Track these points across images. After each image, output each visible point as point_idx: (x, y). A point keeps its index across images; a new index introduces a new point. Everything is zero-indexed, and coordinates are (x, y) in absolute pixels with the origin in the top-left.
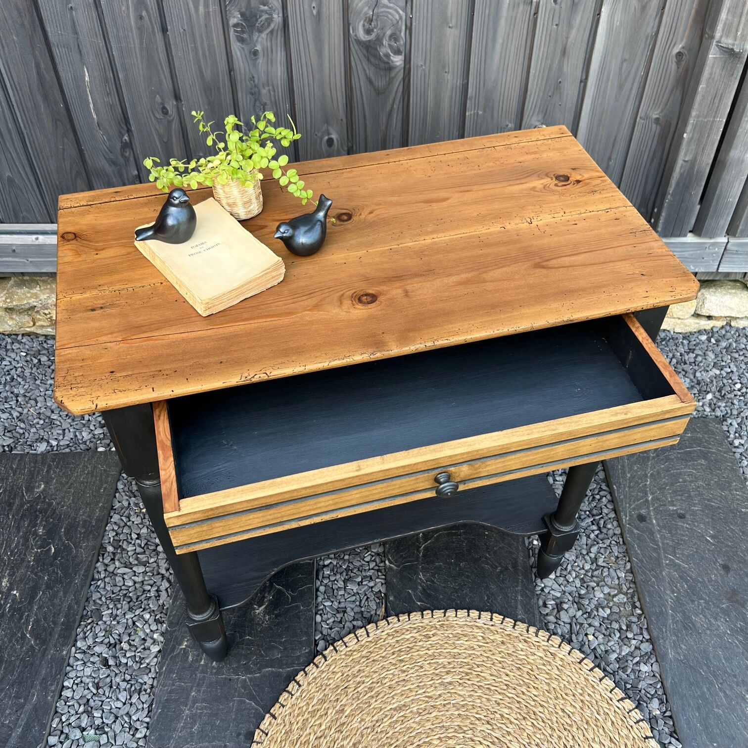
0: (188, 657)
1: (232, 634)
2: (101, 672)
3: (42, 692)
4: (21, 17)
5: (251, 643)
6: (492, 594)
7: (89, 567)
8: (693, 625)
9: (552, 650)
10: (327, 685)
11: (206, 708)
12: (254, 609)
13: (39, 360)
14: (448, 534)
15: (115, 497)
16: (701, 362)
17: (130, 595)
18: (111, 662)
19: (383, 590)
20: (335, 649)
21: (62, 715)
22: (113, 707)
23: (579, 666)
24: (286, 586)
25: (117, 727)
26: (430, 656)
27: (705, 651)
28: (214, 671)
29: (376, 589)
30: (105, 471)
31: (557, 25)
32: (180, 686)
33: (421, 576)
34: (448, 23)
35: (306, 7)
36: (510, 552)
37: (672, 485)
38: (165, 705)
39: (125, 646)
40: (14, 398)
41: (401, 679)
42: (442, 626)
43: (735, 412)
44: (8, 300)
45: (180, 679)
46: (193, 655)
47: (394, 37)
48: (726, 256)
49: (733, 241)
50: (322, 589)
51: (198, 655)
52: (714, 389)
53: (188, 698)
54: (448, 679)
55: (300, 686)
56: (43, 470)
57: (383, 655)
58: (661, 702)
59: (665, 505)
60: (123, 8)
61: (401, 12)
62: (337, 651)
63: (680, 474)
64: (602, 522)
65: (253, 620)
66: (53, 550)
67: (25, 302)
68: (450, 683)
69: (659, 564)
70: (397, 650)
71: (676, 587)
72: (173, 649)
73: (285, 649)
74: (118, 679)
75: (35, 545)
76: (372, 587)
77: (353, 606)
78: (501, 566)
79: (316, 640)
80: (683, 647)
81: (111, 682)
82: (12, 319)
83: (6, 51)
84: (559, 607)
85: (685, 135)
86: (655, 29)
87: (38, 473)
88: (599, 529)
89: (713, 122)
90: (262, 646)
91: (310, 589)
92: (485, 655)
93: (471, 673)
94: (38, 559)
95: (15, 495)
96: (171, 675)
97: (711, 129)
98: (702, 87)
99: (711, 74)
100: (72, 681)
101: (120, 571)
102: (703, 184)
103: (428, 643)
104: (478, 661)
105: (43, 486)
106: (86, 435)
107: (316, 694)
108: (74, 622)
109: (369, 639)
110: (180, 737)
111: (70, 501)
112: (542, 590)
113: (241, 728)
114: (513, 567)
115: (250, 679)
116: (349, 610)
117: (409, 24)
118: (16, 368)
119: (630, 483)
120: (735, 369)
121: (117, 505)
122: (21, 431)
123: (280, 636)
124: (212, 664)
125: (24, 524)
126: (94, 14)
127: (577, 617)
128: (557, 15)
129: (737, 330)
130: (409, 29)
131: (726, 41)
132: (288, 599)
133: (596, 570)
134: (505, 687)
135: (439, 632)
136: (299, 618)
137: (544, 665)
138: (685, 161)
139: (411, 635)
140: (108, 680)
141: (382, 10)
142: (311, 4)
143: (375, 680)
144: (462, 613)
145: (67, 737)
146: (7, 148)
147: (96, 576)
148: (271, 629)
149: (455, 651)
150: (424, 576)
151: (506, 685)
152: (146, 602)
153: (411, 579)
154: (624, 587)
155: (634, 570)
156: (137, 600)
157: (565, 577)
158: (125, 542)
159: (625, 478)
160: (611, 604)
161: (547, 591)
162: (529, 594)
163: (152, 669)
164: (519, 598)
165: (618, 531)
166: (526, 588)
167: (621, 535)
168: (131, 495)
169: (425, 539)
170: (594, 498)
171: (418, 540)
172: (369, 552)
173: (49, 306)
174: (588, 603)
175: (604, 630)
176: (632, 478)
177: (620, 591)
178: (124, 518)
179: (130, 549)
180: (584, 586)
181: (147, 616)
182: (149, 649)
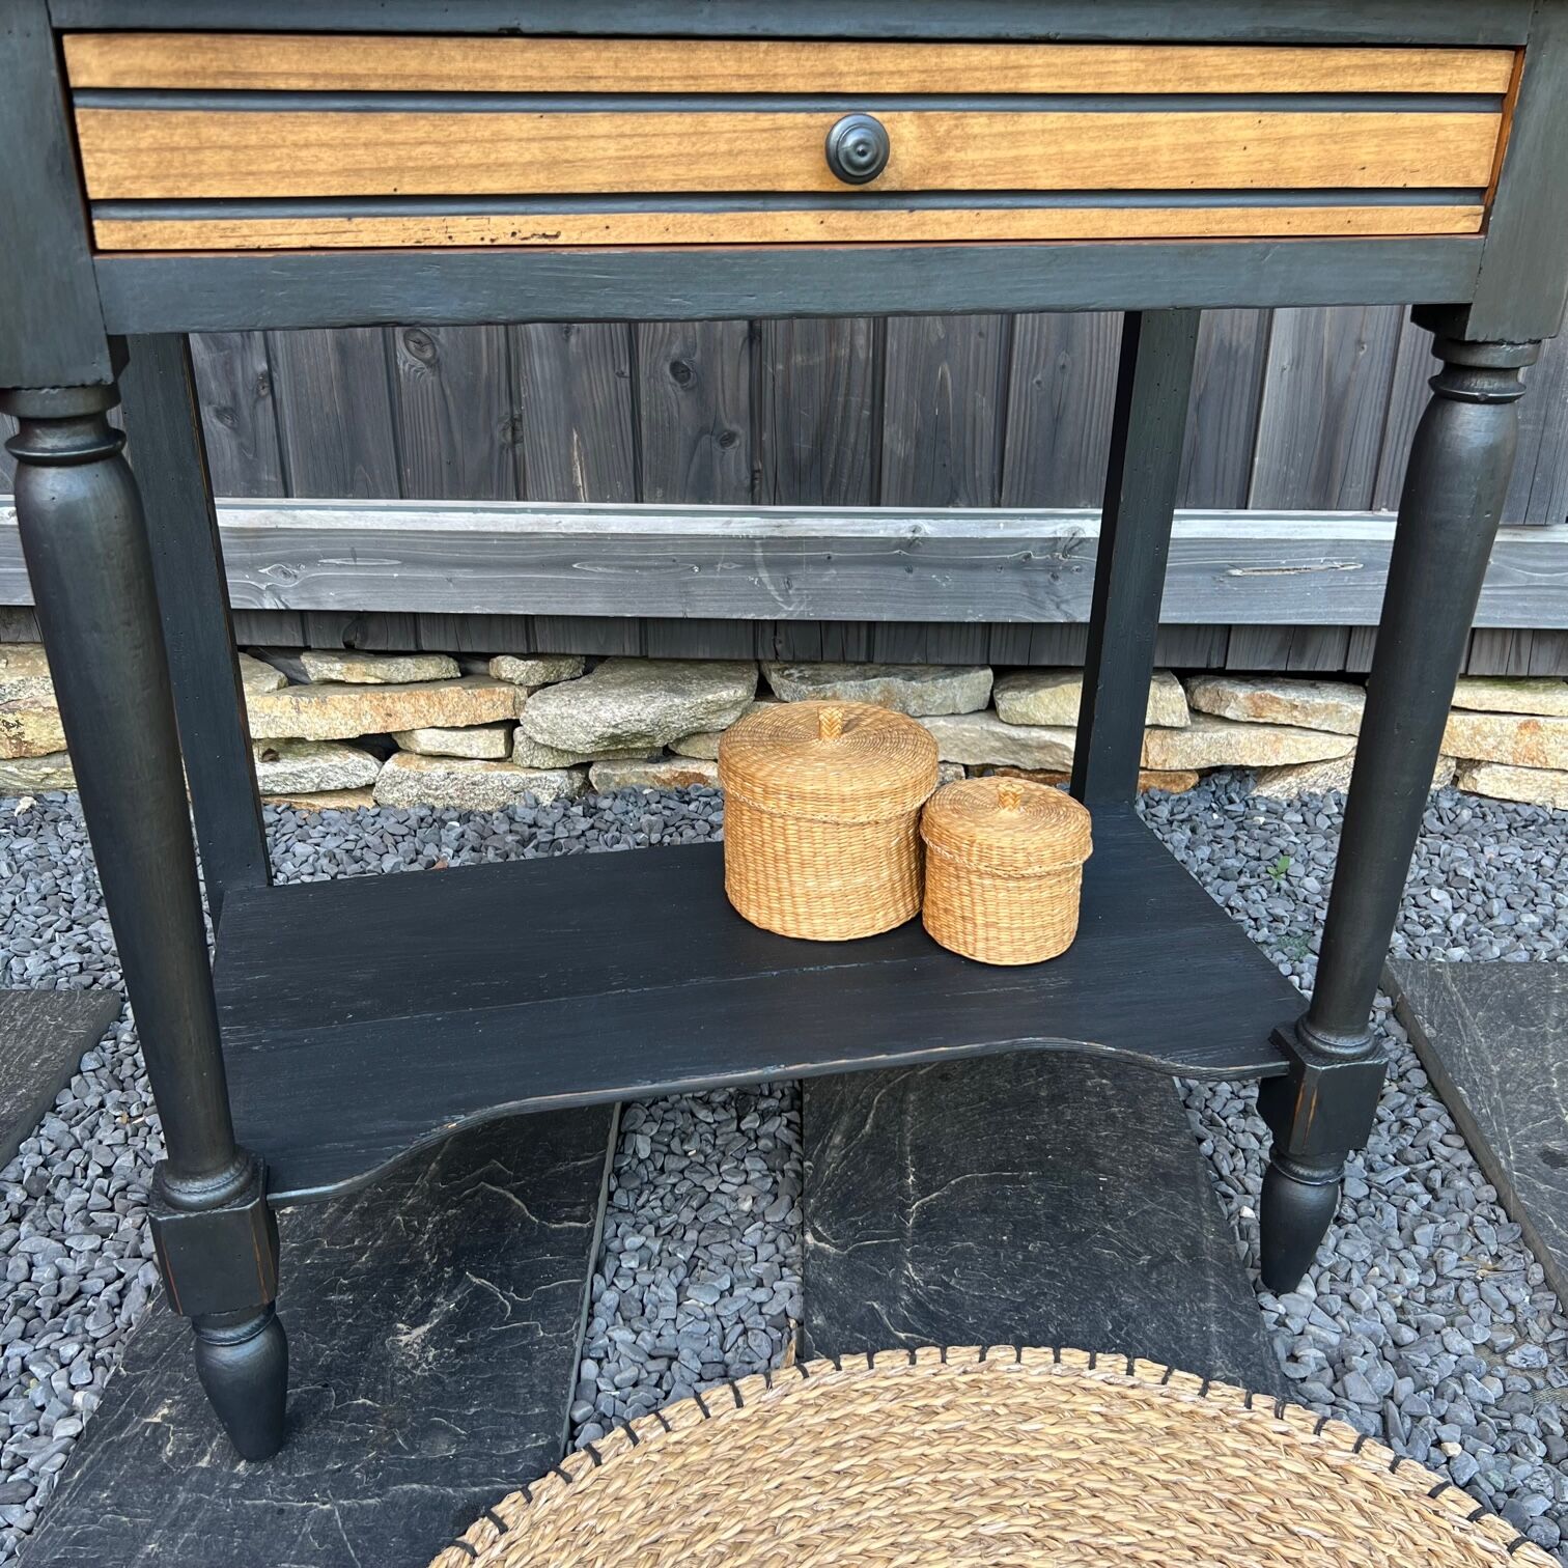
0: (160, 1449)
1: (317, 1392)
5: (369, 1415)
6: (1128, 1317)
9: (1333, 1457)
10: (592, 1532)
12: (397, 1332)
14: (990, 1181)
15: (69, 1087)
17: (38, 1303)
19: (795, 1309)
20: (631, 1434)
23: (1432, 1504)
24: (503, 1281)
26: (937, 1462)
28: (236, 1486)
29: (772, 1309)
30: (58, 1027)
32: (114, 1527)
33: (910, 1270)
36: (1175, 1222)
41: (840, 1522)
42: (974, 1385)
45: (119, 1506)
46: (180, 1443)
50: (610, 1298)
51: (196, 1443)
54: (996, 1525)
55: (503, 1529)
57: (784, 1455)
62: (635, 1441)
64: (1436, 1175)
65: (387, 1358)
68: (1004, 1538)
70: (828, 1443)
72: (121, 1426)
73: (474, 1435)
76: (761, 1304)
77: (697, 1346)
78: (1148, 1249)
79: (574, 1425)
84: (1338, 1365)
88: (1431, 1190)
90: (401, 1425)
91: (574, 1292)
92: (1115, 1463)
93: (1072, 1513)
96: (94, 1494)
101: (26, 1246)
103: (927, 1427)
104: (1095, 1481)
106: (34, 965)
107: (552, 1556)
109: (743, 1414)
112: (1281, 1322)
114: (1188, 1257)
115: (347, 1514)
116: (685, 1353)
119: (1503, 1083)
121: (67, 1101)
123: (463, 1400)
124: (233, 1467)
127: (1400, 1396)
132: (503, 1308)
133: (1435, 1286)
134: (1189, 1555)
135: (963, 1401)
136: (530, 1358)
137: (1313, 1497)
139: (875, 1406)
143: (751, 1524)
144: (1037, 1357)
148: (439, 1382)
149: (1018, 1450)
150: (918, 1271)
151: (1191, 1549)
152: (79, 1318)
153: (878, 1278)
154: (1534, 1327)
155: (1557, 1281)
156: (55, 1314)
157: (1346, 1299)
158: (64, 1183)
159: (1487, 1074)
160: (1502, 1371)
161: (1295, 1325)
162: (1243, 1319)
163: (42, 1485)
164: (1214, 1328)
165: (1488, 1193)
166: (1232, 1305)
167: (1500, 1202)
168: (114, 1084)
169: (924, 1188)
170: (1404, 1125)
171: (902, 1189)
172: (760, 1224)
173: (20, 704)
174: (1427, 1361)
175: (1492, 1435)
176: (1507, 1075)
177: (1524, 1337)
178: (77, 1131)
179: (76, 1197)
180: (1408, 1323)
181: (69, 1350)
182: (49, 1434)
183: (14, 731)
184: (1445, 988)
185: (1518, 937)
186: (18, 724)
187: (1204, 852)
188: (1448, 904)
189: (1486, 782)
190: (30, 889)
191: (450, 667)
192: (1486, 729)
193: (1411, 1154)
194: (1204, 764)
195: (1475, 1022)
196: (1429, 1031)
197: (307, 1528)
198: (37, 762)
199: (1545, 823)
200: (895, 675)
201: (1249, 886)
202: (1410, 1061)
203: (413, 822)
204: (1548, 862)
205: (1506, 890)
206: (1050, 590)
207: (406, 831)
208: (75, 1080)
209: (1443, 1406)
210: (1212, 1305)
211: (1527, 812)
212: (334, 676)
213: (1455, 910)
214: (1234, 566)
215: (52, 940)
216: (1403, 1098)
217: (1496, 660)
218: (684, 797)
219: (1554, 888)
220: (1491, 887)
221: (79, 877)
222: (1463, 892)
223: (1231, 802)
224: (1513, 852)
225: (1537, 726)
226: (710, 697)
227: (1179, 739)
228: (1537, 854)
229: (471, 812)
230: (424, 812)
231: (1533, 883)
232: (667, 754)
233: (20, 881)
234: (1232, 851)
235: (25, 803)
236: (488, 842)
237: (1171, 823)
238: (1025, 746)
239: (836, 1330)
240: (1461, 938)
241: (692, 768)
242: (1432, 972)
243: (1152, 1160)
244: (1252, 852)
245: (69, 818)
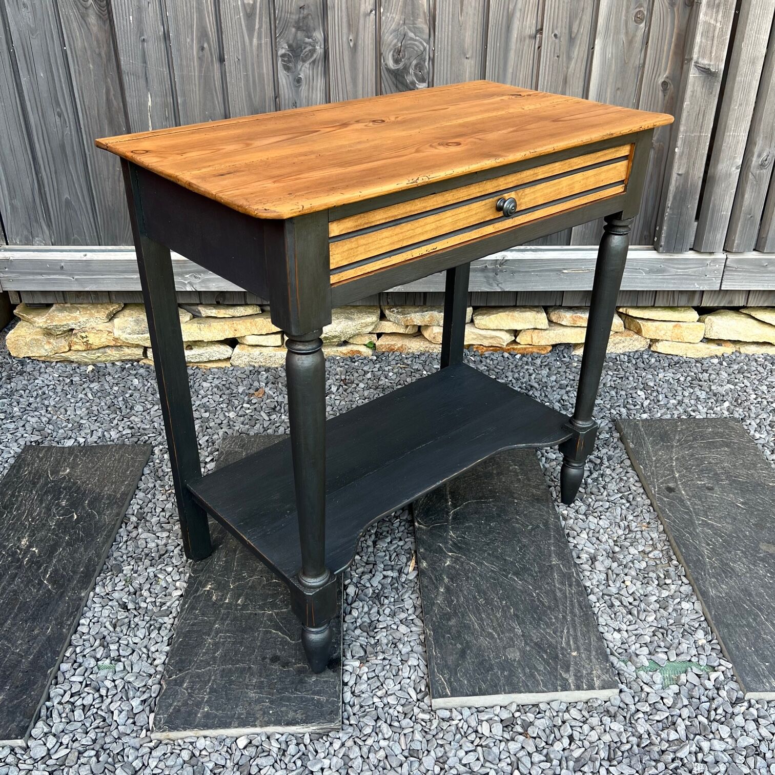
0: (211, 598)
1: (258, 579)
2: (120, 613)
3: (57, 625)
4: (99, 47)
5: (277, 585)
6: (524, 546)
7: (112, 529)
8: (732, 569)
11: (229, 637)
13: (72, 381)
14: (477, 503)
15: (141, 480)
16: (716, 379)
17: (153, 555)
18: (130, 606)
19: (413, 547)
21: (76, 647)
22: (131, 642)
25: (135, 657)
27: (746, 590)
28: (239, 607)
29: (406, 547)
30: (132, 458)
31: (558, 57)
32: (203, 621)
33: (451, 534)
34: (465, 54)
35: (345, 39)
36: (540, 515)
37: (698, 466)
38: (187, 635)
39: (145, 593)
40: (44, 408)
43: (753, 415)
44: (49, 321)
45: (203, 615)
46: (217, 596)
47: (419, 66)
48: (726, 273)
49: (731, 257)
51: (223, 595)
52: (730, 399)
53: (211, 629)
56: (69, 459)
58: (706, 633)
59: (692, 480)
60: (188, 40)
61: (425, 44)
63: (705, 457)
66: (75, 517)
67: (65, 323)
69: (693, 523)
71: (711, 541)
72: (197, 591)
74: (136, 620)
75: (58, 513)
76: (402, 546)
77: (382, 560)
78: (531, 524)
79: (345, 585)
80: (724, 587)
81: (130, 621)
82: (49, 343)
83: (82, 78)
84: (593, 559)
85: (676, 150)
86: (642, 61)
87: (65, 460)
88: (628, 502)
89: (699, 137)
94: (59, 524)
95: (40, 476)
96: (194, 611)
97: (699, 143)
98: (686, 104)
99: (693, 92)
100: (88, 620)
101: (142, 536)
102: (698, 197)
105: (68, 470)
106: (114, 434)
108: (94, 571)
110: (201, 661)
111: (96, 480)
112: (575, 546)
113: (267, 653)
114: (544, 526)
115: (277, 614)
116: (378, 562)
117: (431, 56)
118: (48, 386)
119: (656, 464)
120: (748, 384)
121: (142, 485)
122: (49, 431)
124: (237, 602)
125: (47, 498)
126: (163, 46)
127: (613, 568)
128: (557, 48)
129: (747, 356)
130: (432, 60)
131: (702, 62)
133: (628, 534)
138: (678, 174)
140: (127, 620)
141: (409, 42)
142: (349, 37)
145: (80, 666)
146: (70, 170)
147: (118, 539)
150: (454, 533)
152: (169, 559)
153: (441, 536)
154: (658, 545)
155: (667, 530)
156: (160, 558)
157: (598, 539)
158: (149, 514)
159: (651, 460)
160: (647, 559)
161: (580, 547)
162: (562, 545)
163: (174, 610)
164: (552, 548)
165: (648, 502)
166: (559, 541)
167: (651, 505)
168: (157, 479)
169: (455, 506)
170: (621, 480)
171: (446, 507)
172: (398, 520)
173: (87, 329)
174: (622, 557)
175: (641, 579)
176: (658, 461)
177: (656, 548)
178: (149, 496)
179: (154, 520)
180: (617, 546)
181: (169, 569)
182: (170, 595)
183: (85, 340)
184: (639, 429)
185: (668, 409)
186: (87, 337)
187: (553, 378)
188: (644, 397)
189: (660, 347)
190: (103, 404)
191: (257, 310)
192: (661, 327)
193: (623, 490)
194: (554, 343)
195: (649, 440)
196: (632, 445)
197: (265, 619)
198: (94, 352)
199: (683, 363)
200: (435, 310)
201: (570, 391)
202: (625, 456)
203: (247, 373)
204: (682, 379)
205: (665, 391)
206: (495, 279)
207: (245, 376)
208: (143, 478)
209: (626, 571)
210: (552, 541)
211: (676, 359)
212: (213, 315)
213: (646, 399)
214: (565, 269)
215: (117, 424)
216: (622, 470)
217: (665, 300)
218: (352, 360)
219: (683, 389)
220: (660, 389)
221: (121, 399)
222: (649, 391)
223: (564, 357)
224: (669, 375)
225: (680, 326)
226: (363, 321)
227: (544, 333)
228: (679, 376)
229: (269, 368)
230: (251, 368)
231: (676, 387)
232: (345, 343)
233: (98, 401)
234: (564, 377)
235: (90, 368)
236: (278, 380)
237: (541, 366)
238: (485, 337)
239: (428, 553)
240: (647, 410)
241: (355, 348)
242: (635, 423)
243: (533, 495)
244: (571, 377)
245: (109, 374)
